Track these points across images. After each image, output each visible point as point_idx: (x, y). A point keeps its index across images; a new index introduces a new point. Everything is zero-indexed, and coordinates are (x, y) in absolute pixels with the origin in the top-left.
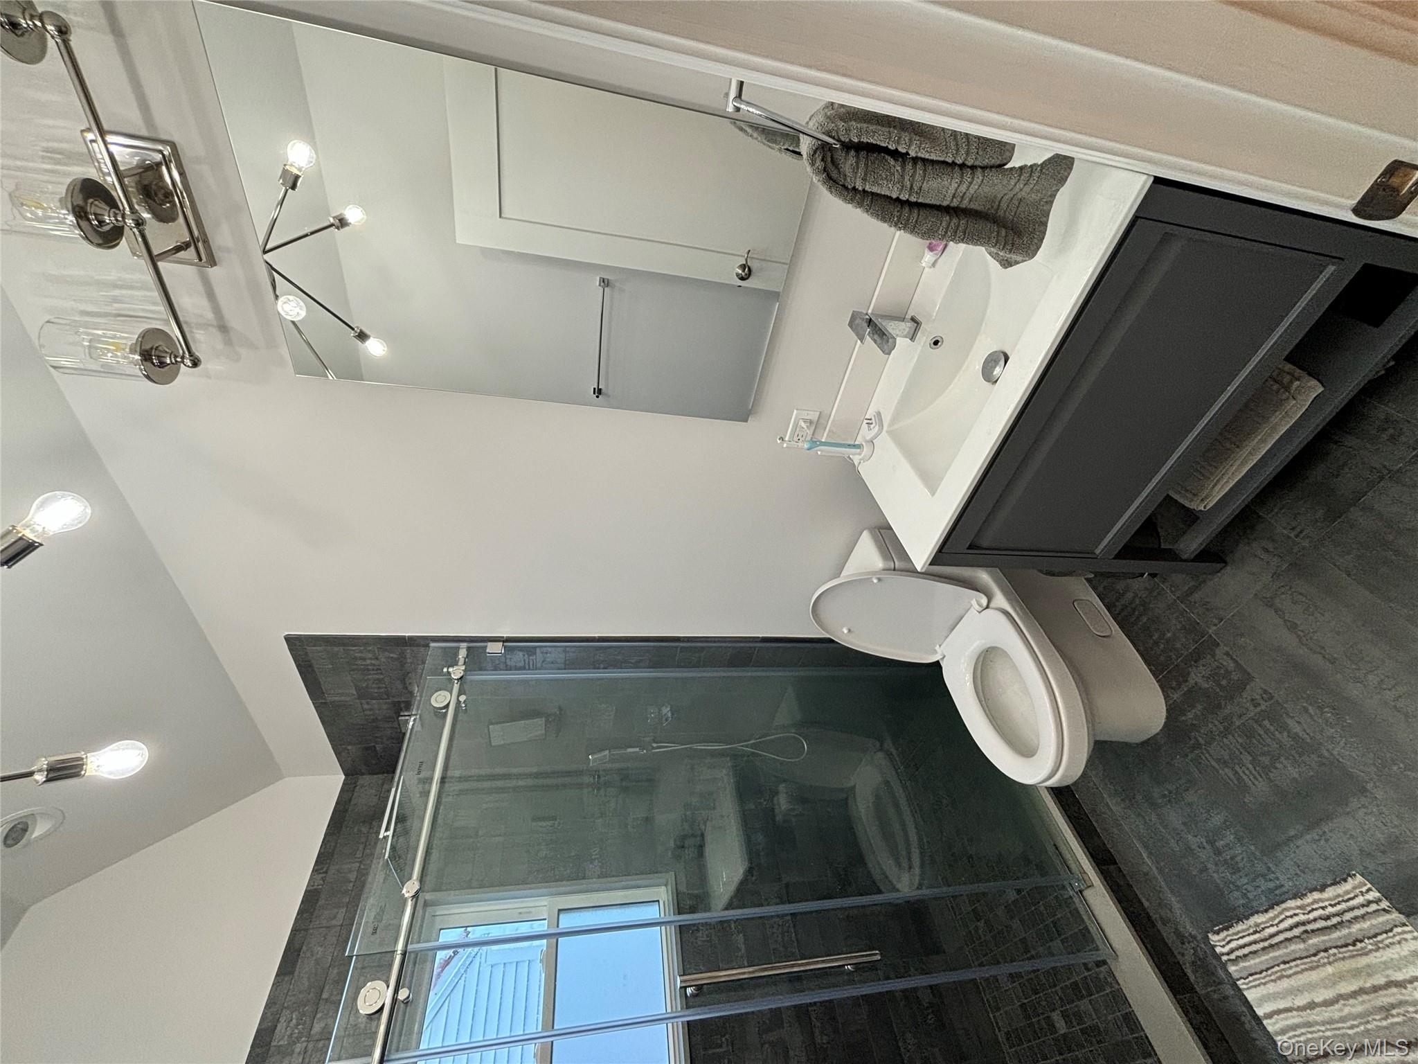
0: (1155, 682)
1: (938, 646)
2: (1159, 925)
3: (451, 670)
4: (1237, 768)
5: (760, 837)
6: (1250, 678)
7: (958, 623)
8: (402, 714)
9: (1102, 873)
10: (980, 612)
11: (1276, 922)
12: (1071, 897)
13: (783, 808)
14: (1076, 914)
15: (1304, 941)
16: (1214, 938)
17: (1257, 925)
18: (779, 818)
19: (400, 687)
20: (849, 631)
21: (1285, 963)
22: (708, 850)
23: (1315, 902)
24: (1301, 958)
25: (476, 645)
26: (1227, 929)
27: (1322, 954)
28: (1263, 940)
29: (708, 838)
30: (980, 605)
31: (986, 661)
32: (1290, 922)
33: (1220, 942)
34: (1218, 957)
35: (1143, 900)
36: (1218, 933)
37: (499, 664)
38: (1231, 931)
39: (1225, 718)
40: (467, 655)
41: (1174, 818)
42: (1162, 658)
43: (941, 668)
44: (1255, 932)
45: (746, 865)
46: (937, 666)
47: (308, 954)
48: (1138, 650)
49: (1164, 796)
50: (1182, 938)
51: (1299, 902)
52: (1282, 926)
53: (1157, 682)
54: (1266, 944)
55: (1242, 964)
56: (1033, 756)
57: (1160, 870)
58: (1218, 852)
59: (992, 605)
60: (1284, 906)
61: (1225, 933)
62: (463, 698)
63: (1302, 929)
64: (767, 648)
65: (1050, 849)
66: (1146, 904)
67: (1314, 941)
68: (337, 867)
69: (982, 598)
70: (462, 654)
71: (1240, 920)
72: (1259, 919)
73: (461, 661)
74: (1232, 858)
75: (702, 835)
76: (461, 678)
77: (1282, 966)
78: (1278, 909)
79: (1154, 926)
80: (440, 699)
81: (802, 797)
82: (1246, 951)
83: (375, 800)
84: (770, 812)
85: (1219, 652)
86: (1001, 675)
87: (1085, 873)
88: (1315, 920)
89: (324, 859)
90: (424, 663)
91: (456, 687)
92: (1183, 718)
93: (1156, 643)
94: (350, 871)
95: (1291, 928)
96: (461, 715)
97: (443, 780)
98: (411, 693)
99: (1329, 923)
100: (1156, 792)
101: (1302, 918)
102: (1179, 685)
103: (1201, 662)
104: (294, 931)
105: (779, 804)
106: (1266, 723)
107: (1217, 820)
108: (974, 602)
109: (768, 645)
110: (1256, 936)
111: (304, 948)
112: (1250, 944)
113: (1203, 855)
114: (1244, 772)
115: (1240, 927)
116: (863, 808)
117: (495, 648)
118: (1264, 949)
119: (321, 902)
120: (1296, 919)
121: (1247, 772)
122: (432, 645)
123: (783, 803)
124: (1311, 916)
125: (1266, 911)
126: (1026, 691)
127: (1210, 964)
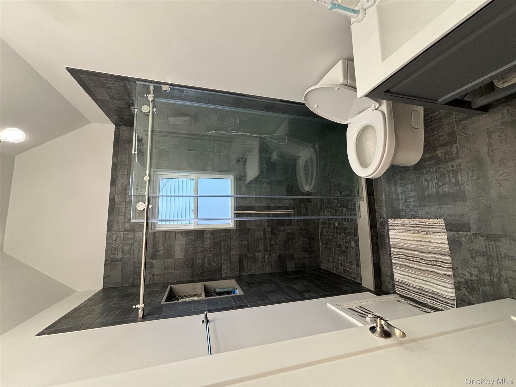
0: (423, 149)
1: (350, 118)
2: (377, 213)
3: (148, 96)
4: (430, 183)
5: (265, 166)
6: (459, 158)
7: (363, 111)
8: (131, 107)
9: (368, 198)
10: (373, 110)
11: (410, 222)
12: (355, 202)
13: (274, 158)
14: (354, 204)
15: (414, 228)
16: (389, 220)
17: (404, 221)
18: (272, 160)
19: (128, 97)
20: (317, 106)
21: (405, 230)
22: (247, 163)
23: (425, 221)
24: (410, 231)
25: (158, 85)
26: (395, 219)
27: (417, 232)
28: (403, 224)
29: (248, 160)
30: (375, 107)
31: (365, 129)
32: (414, 223)
33: (390, 221)
34: (388, 224)
35: (376, 206)
36: (392, 219)
37: (168, 95)
38: (396, 220)
39: (438, 168)
40: (154, 89)
41: (399, 190)
42: (432, 141)
43: (347, 127)
44: (403, 222)
45: (259, 173)
46: (346, 126)
47: (119, 181)
48: (424, 136)
49: (401, 184)
50: (381, 217)
51: (420, 220)
52: (410, 223)
53: (424, 149)
54: (403, 225)
55: (393, 227)
56: (367, 168)
57: (386, 201)
58: (406, 202)
59: (380, 108)
60: (415, 219)
61: (394, 220)
62: (155, 110)
63: (416, 225)
64: (281, 104)
65: (356, 189)
66: (376, 207)
67: (417, 229)
68: (121, 157)
69: (377, 104)
70: (152, 88)
71: (400, 218)
72: (405, 220)
73: (152, 92)
74: (409, 205)
75: (246, 159)
76: (153, 100)
77: (404, 231)
78: (413, 219)
79: (375, 212)
80: (145, 109)
81: (281, 155)
82: (396, 225)
83: (128, 135)
84: (269, 159)
85: (455, 146)
86: (369, 135)
87: (363, 197)
88: (421, 225)
89: (115, 154)
90: (135, 89)
91: (151, 104)
92: (424, 164)
93: (433, 135)
94: (126, 159)
95: (413, 224)
96: (155, 116)
97: (152, 131)
98: (133, 100)
99: (425, 226)
100: (398, 182)
101: (418, 223)
102: (430, 153)
103: (445, 147)
104: (112, 174)
105: (273, 156)
106: (451, 174)
107: (412, 194)
108: (373, 105)
109: (282, 103)
110: (402, 223)
111: (117, 179)
112: (399, 224)
113: (401, 201)
114: (431, 185)
115: (399, 220)
116: (301, 163)
117: (166, 88)
118: (401, 226)
119: (119, 167)
120: (416, 223)
121: (432, 185)
122: (138, 82)
123: (274, 157)
124: (420, 224)
125: (409, 219)
126: (375, 143)
127: (385, 225)
